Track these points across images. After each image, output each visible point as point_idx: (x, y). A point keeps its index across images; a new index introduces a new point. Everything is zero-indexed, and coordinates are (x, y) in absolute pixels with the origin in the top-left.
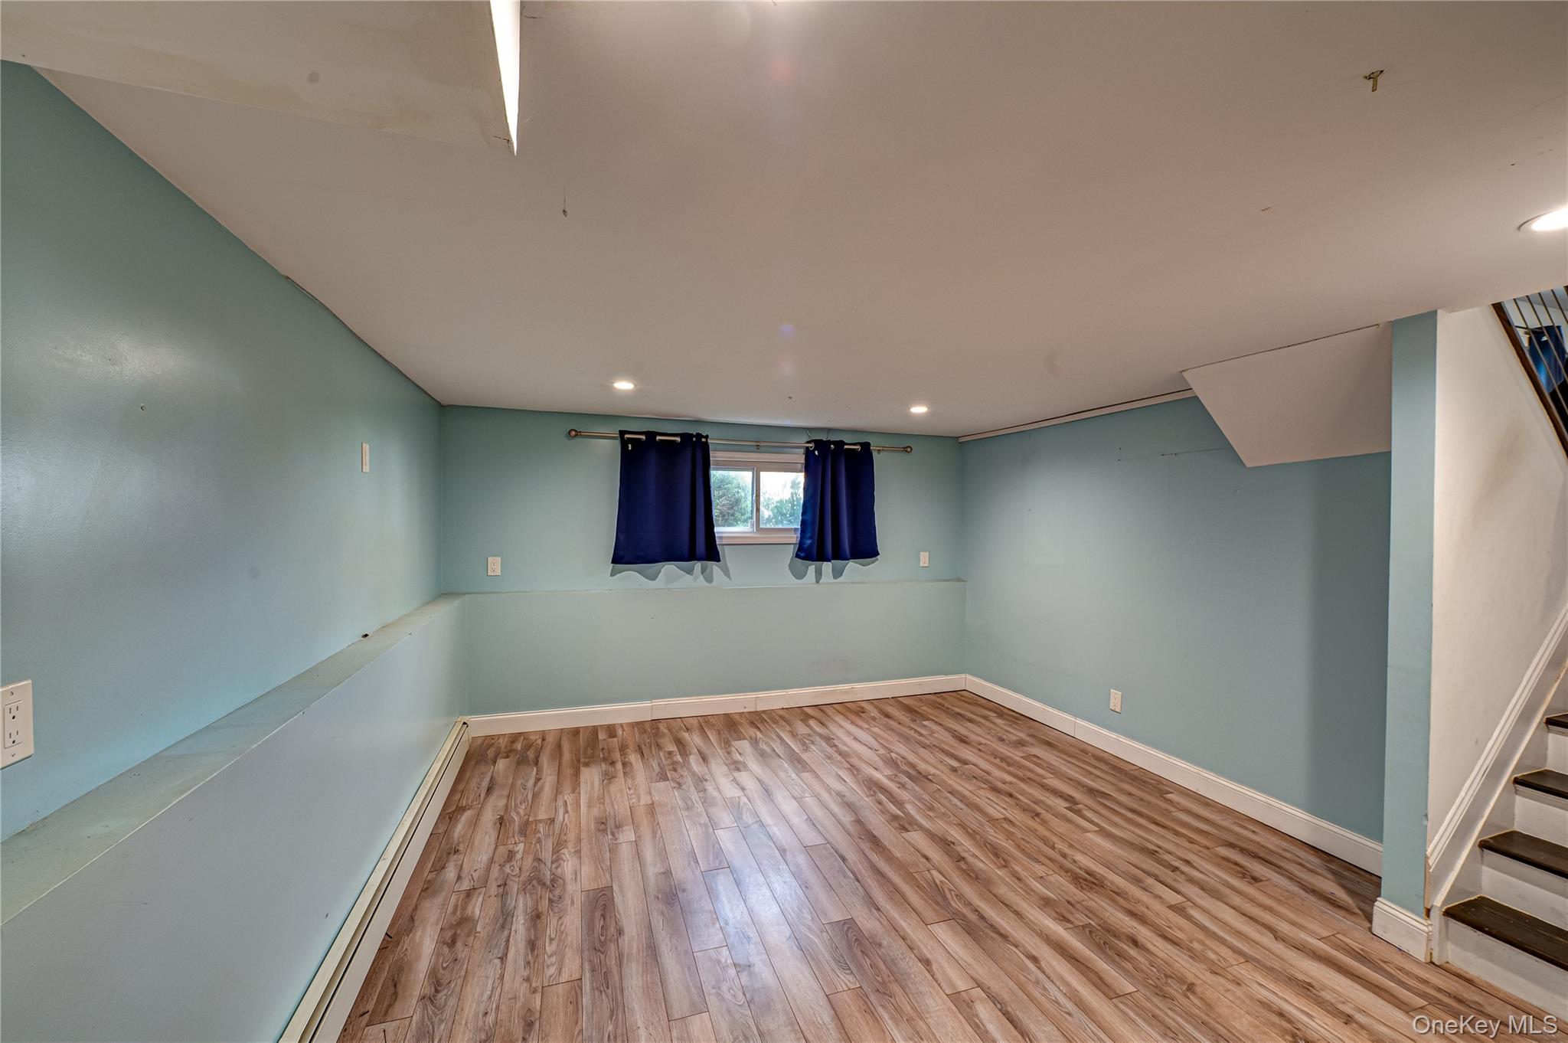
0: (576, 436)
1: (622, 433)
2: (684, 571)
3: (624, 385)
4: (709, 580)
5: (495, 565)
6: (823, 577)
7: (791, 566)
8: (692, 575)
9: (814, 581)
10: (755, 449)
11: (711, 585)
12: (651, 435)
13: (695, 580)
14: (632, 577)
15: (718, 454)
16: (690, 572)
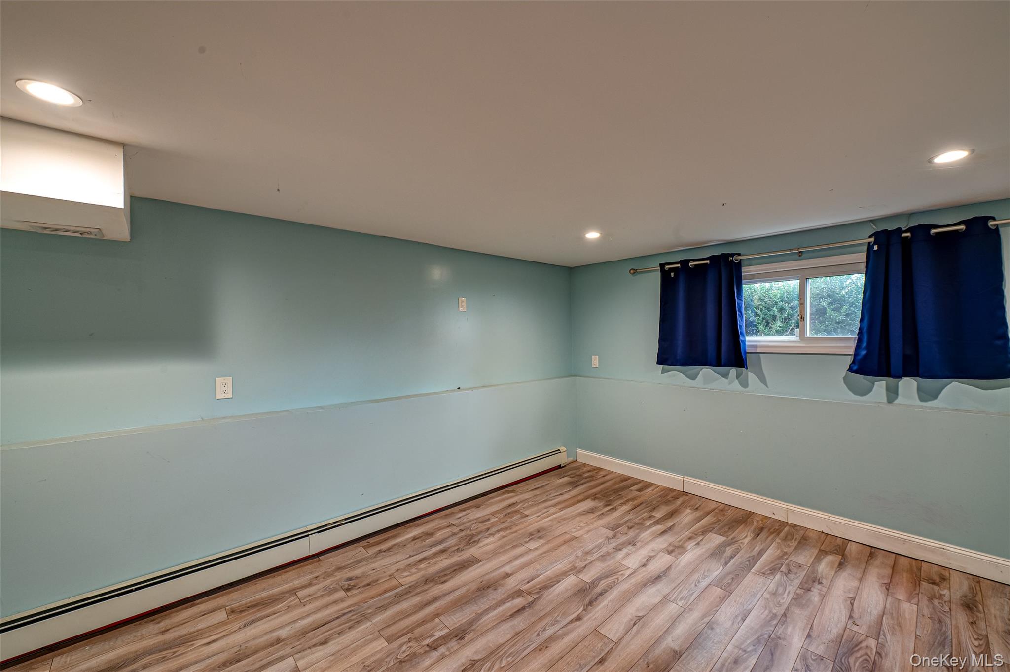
0: (634, 273)
1: (662, 266)
2: (720, 375)
3: (593, 235)
4: (745, 384)
5: (595, 361)
6: (899, 397)
7: (845, 379)
8: (727, 379)
9: (885, 399)
10: (797, 256)
11: (747, 389)
12: (684, 263)
13: (730, 383)
14: (676, 376)
15: (752, 268)
16: (725, 376)
